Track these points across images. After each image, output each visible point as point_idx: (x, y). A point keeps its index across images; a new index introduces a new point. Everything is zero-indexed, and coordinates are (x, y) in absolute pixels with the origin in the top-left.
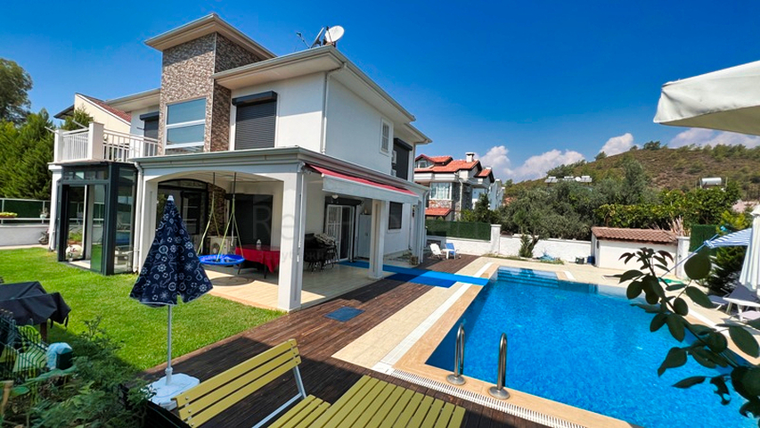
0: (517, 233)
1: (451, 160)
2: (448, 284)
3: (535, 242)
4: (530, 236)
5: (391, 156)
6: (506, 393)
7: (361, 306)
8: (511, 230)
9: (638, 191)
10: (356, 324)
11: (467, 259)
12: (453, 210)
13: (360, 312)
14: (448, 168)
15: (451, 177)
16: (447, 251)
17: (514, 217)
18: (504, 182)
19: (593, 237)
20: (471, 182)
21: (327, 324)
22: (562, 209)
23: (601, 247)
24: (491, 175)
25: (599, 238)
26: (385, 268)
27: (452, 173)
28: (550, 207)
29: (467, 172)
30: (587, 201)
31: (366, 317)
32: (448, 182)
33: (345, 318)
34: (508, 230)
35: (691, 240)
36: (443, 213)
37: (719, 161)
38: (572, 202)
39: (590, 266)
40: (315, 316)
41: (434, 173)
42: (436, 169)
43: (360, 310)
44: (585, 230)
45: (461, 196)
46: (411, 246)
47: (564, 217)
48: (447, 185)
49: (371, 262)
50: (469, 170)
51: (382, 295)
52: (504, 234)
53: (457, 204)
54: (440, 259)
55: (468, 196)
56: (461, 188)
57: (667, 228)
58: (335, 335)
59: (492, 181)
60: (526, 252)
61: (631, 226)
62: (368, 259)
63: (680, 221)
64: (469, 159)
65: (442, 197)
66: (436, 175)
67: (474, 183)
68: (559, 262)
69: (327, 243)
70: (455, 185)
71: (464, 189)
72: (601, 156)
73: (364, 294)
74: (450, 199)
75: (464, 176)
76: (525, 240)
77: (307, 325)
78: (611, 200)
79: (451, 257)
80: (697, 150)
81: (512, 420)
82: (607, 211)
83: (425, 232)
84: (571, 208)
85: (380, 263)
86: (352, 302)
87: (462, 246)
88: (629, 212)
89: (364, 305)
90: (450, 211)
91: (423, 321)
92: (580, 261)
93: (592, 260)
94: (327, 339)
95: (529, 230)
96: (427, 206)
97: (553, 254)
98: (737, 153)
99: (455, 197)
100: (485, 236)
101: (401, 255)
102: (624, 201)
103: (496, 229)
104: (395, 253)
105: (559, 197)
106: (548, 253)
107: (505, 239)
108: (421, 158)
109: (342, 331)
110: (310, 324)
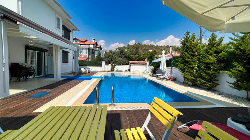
0: (110, 64)
1: (87, 41)
2: (89, 79)
3: (115, 66)
4: (114, 65)
5: (62, 32)
6: (114, 105)
7: (50, 91)
8: (108, 63)
9: (138, 52)
10: (47, 97)
11: (95, 73)
12: (88, 58)
13: (50, 92)
14: (86, 43)
15: (87, 46)
16: (88, 70)
17: (109, 59)
18: (104, 51)
19: (129, 64)
20: (94, 49)
21: (29, 100)
22: (121, 57)
23: (131, 66)
24: (100, 47)
25: (131, 64)
26: (62, 77)
27: (88, 45)
28: (118, 56)
29: (93, 45)
30: (127, 54)
31: (53, 94)
32: (86, 48)
33: (41, 96)
34: (107, 63)
35: (149, 63)
36: (85, 59)
37: (151, 48)
38: (124, 55)
39: (129, 72)
40: (21, 98)
41: (81, 44)
42: (81, 43)
43: (49, 92)
44: (127, 62)
45: (91, 53)
46: (73, 70)
47: (122, 59)
48: (86, 49)
49: (55, 76)
50: (94, 44)
51: (62, 85)
52: (106, 64)
53: (90, 56)
54: (85, 73)
55: (93, 53)
56: (91, 50)
57: (144, 61)
58: (35, 103)
59: (101, 49)
60: (112, 69)
61: (137, 61)
62: (53, 75)
63: (146, 59)
64: (93, 41)
65: (84, 54)
66: (82, 46)
67: (95, 49)
68: (121, 71)
69: (28, 67)
70: (89, 49)
71: (92, 51)
72: (129, 45)
73: (52, 86)
74: (87, 54)
75: (92, 46)
76: (112, 66)
77: (14, 103)
78: (133, 54)
79: (89, 72)
80: (147, 45)
81: (118, 112)
82: (132, 57)
83: (78, 65)
84: (123, 56)
85: (60, 76)
86: (45, 90)
87: (92, 69)
88: (137, 57)
89: (52, 90)
90: (87, 58)
91: (81, 91)
92: (126, 71)
93: (129, 70)
94: (29, 106)
95: (113, 62)
96: (79, 57)
97: (119, 70)
98: (153, 47)
99: (89, 53)
100: (100, 65)
101: (69, 73)
102: (135, 55)
103: (103, 63)
104: (66, 73)
105: (121, 53)
106: (118, 69)
107: (106, 66)
108: (75, 39)
109: (39, 101)
110: (16, 102)
